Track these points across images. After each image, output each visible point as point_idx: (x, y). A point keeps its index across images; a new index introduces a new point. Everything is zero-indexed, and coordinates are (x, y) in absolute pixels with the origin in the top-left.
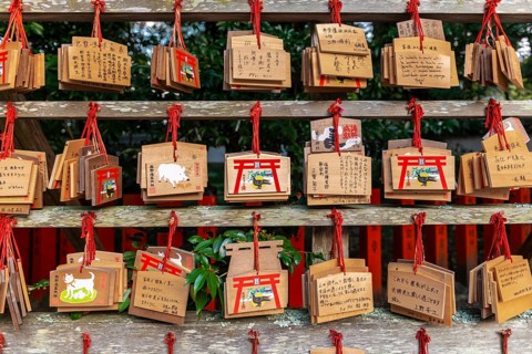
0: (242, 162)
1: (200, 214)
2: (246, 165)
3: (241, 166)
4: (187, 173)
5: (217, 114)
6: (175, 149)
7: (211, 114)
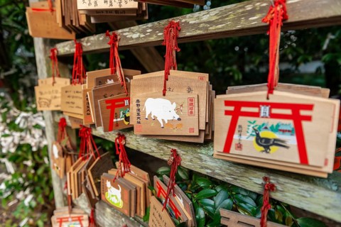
0: (238, 105)
1: (201, 159)
2: (244, 109)
3: (236, 110)
4: (177, 110)
5: (220, 27)
6: (166, 79)
7: (213, 29)
